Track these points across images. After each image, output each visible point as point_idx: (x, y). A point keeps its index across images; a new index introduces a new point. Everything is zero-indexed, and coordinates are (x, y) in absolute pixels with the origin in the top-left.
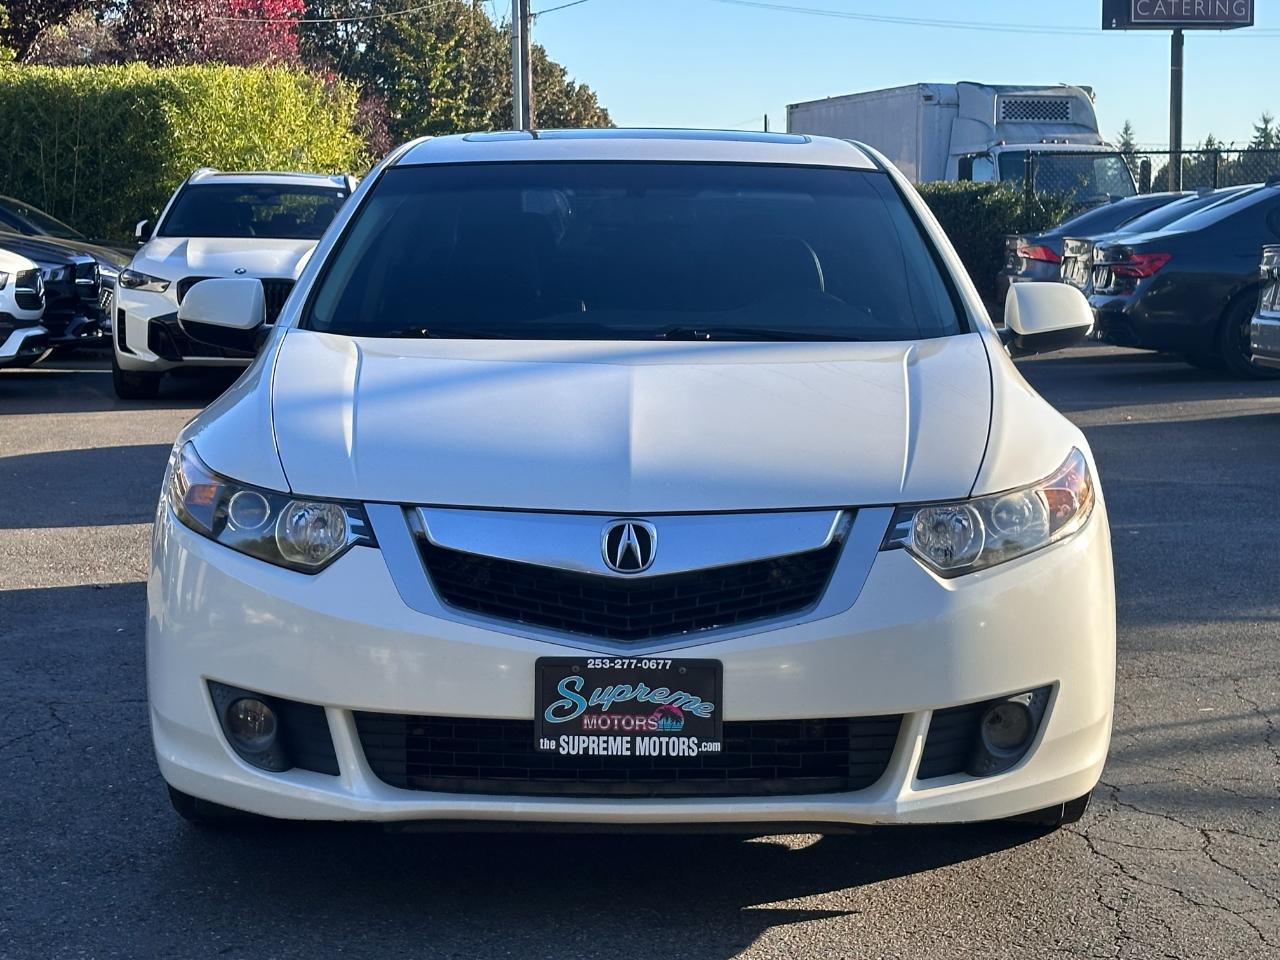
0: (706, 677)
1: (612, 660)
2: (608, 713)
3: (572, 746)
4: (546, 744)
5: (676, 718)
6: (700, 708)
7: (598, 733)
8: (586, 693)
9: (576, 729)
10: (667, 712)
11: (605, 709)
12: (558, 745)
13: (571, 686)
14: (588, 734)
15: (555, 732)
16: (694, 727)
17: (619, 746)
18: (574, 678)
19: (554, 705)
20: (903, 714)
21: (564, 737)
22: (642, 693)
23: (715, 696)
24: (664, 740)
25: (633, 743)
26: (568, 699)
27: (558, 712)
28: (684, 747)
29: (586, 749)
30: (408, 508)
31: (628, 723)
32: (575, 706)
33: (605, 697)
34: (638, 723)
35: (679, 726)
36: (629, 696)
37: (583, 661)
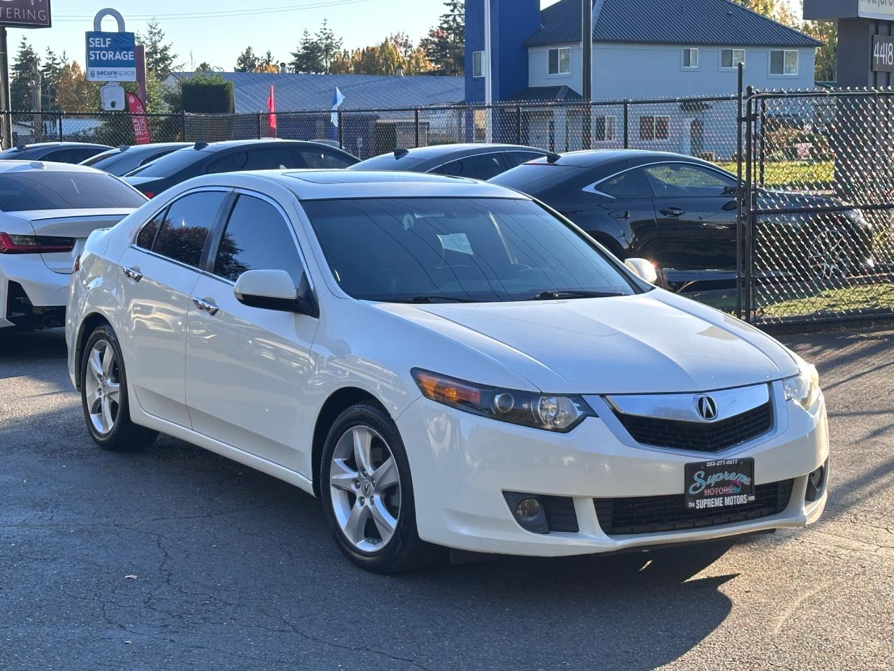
0: (747, 466)
1: (716, 462)
2: (715, 487)
3: (702, 504)
4: (691, 505)
5: (738, 486)
6: (746, 480)
7: (710, 497)
8: (705, 479)
9: (702, 496)
10: (735, 484)
11: (712, 485)
12: (696, 505)
13: (699, 476)
14: (707, 498)
15: (695, 498)
16: (745, 490)
17: (718, 502)
18: (700, 472)
19: (693, 485)
20: (794, 479)
21: (698, 501)
22: (727, 476)
23: (751, 474)
24: (735, 497)
25: (723, 500)
26: (699, 482)
27: (695, 489)
28: (742, 500)
29: (706, 505)
30: (602, 396)
31: (721, 491)
32: (701, 485)
33: (713, 479)
34: (725, 490)
35: (739, 490)
36: (721, 478)
37: (705, 463)
